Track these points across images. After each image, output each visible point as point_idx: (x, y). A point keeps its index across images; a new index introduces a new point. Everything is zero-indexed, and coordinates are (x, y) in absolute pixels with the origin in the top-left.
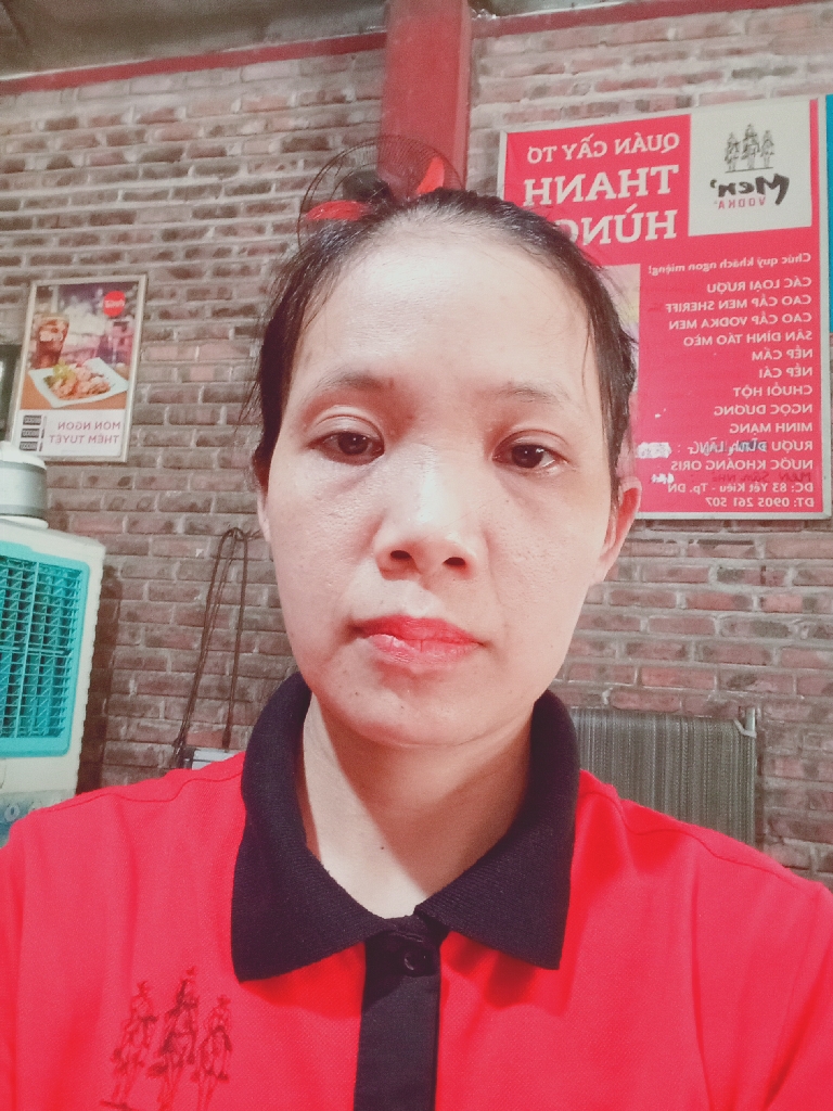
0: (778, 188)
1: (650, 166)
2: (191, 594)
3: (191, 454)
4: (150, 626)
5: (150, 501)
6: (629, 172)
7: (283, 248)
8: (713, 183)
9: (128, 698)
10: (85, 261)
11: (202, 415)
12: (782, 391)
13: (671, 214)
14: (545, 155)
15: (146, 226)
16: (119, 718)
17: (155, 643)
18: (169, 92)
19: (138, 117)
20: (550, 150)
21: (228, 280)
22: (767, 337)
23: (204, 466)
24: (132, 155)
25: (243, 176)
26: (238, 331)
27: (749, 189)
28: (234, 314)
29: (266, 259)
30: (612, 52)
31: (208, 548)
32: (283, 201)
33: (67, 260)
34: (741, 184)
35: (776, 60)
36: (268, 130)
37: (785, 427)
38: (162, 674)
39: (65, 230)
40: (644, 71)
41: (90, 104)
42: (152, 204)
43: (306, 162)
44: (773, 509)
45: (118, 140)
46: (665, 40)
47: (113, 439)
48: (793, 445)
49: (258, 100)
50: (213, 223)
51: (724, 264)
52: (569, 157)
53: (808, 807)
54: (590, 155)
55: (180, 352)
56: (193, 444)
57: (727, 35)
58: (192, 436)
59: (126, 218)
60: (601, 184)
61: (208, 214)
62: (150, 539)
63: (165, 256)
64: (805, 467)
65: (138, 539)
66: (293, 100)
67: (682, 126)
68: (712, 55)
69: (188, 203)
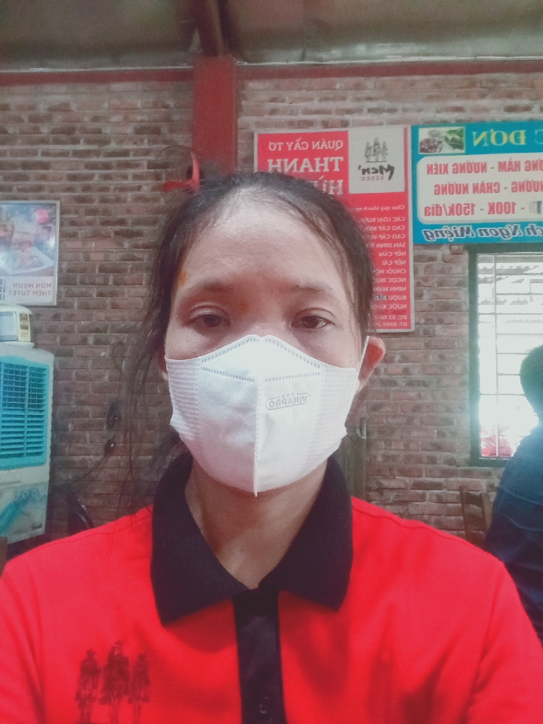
0: (389, 173)
1: (330, 156)
2: (101, 377)
3: (94, 301)
4: (78, 394)
5: (72, 327)
6: (319, 159)
7: (139, 188)
8: (360, 167)
9: (69, 433)
10: (20, 190)
11: (98, 280)
12: (393, 271)
13: (340, 182)
14: (278, 146)
15: (58, 171)
16: (64, 444)
17: (83, 403)
18: (64, 94)
19: (47, 107)
20: (280, 144)
21: (108, 205)
22: (386, 245)
23: (101, 308)
24: (45, 129)
25: (113, 146)
26: (117, 233)
27: (376, 171)
28: (113, 224)
29: (130, 194)
30: (310, 94)
31: (108, 350)
32: (137, 162)
33: (10, 189)
34: (373, 168)
35: (387, 104)
36: (127, 120)
37: (394, 289)
38: (86, 419)
39: (7, 171)
40: (325, 105)
41: (16, 98)
42: (60, 159)
43: (149, 141)
44: (390, 327)
45: (35, 119)
46: (335, 89)
47: (48, 293)
48: (398, 298)
49: (119, 103)
50: (97, 172)
51: (365, 209)
52: (290, 149)
53: (406, 463)
54: (300, 149)
55: (84, 244)
56: (95, 295)
57: (365, 88)
58: (94, 292)
59: (45, 166)
60: (306, 164)
61: (93, 166)
62: (74, 348)
63: (70, 189)
64: (403, 307)
65: (67, 348)
66: (139, 104)
67: (344, 137)
68: (358, 100)
69: (81, 159)
